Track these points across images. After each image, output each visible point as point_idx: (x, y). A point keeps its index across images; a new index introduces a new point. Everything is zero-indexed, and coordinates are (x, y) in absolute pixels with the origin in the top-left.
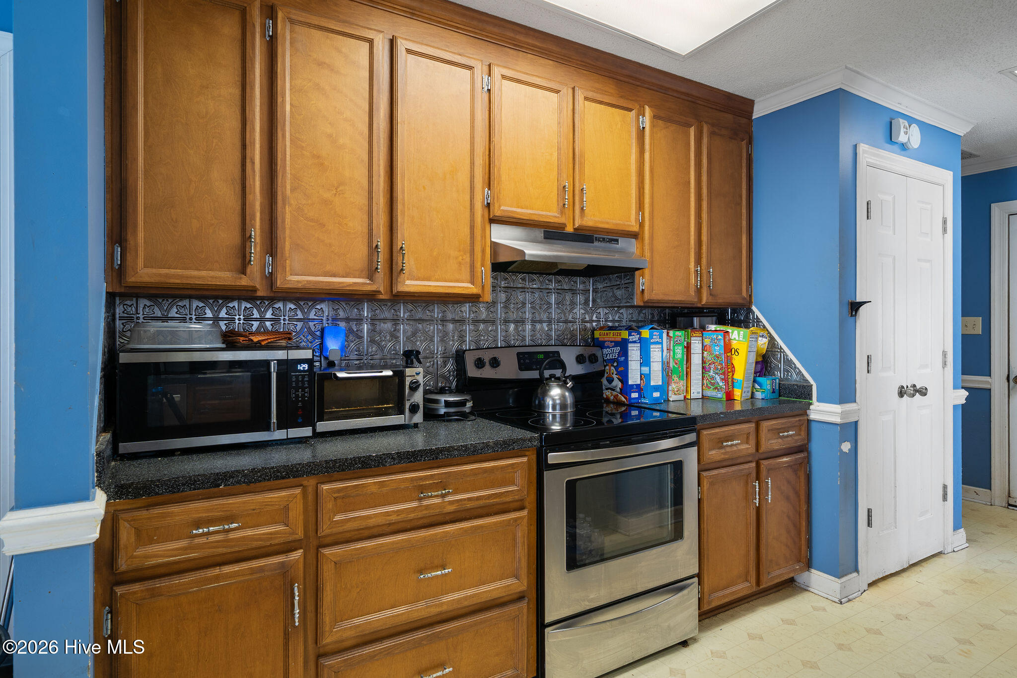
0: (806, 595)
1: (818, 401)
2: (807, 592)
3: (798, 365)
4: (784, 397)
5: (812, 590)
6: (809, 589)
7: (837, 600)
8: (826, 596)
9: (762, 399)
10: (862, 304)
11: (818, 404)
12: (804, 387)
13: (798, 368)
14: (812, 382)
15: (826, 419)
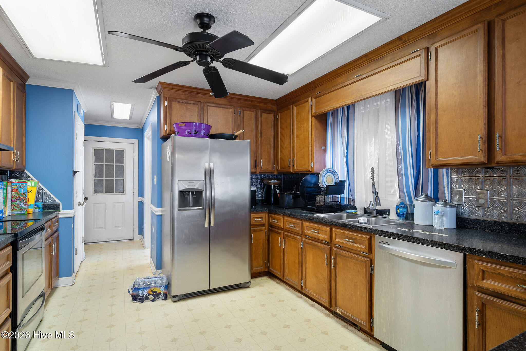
0: (58, 289)
1: (62, 210)
2: (58, 288)
3: (52, 196)
4: (45, 210)
5: (59, 286)
6: (58, 286)
7: (72, 285)
8: (66, 285)
9: (39, 212)
10: (77, 172)
11: (63, 211)
12: (56, 205)
13: (52, 197)
14: (59, 202)
15: (66, 216)
